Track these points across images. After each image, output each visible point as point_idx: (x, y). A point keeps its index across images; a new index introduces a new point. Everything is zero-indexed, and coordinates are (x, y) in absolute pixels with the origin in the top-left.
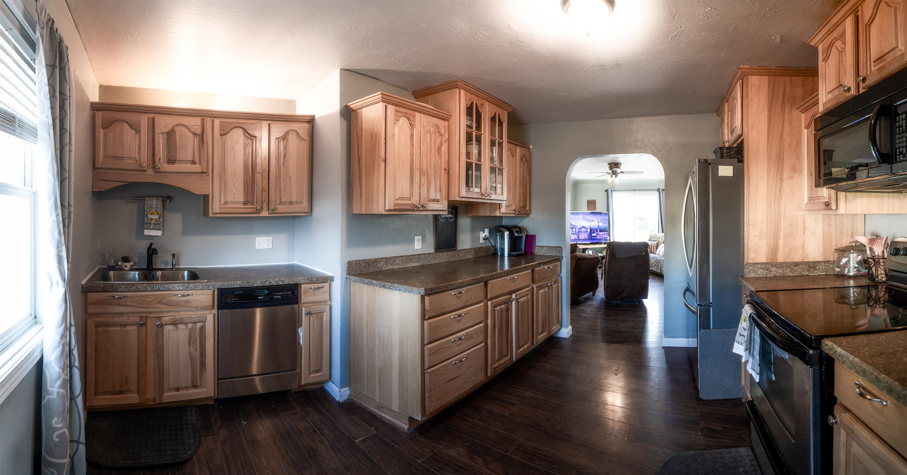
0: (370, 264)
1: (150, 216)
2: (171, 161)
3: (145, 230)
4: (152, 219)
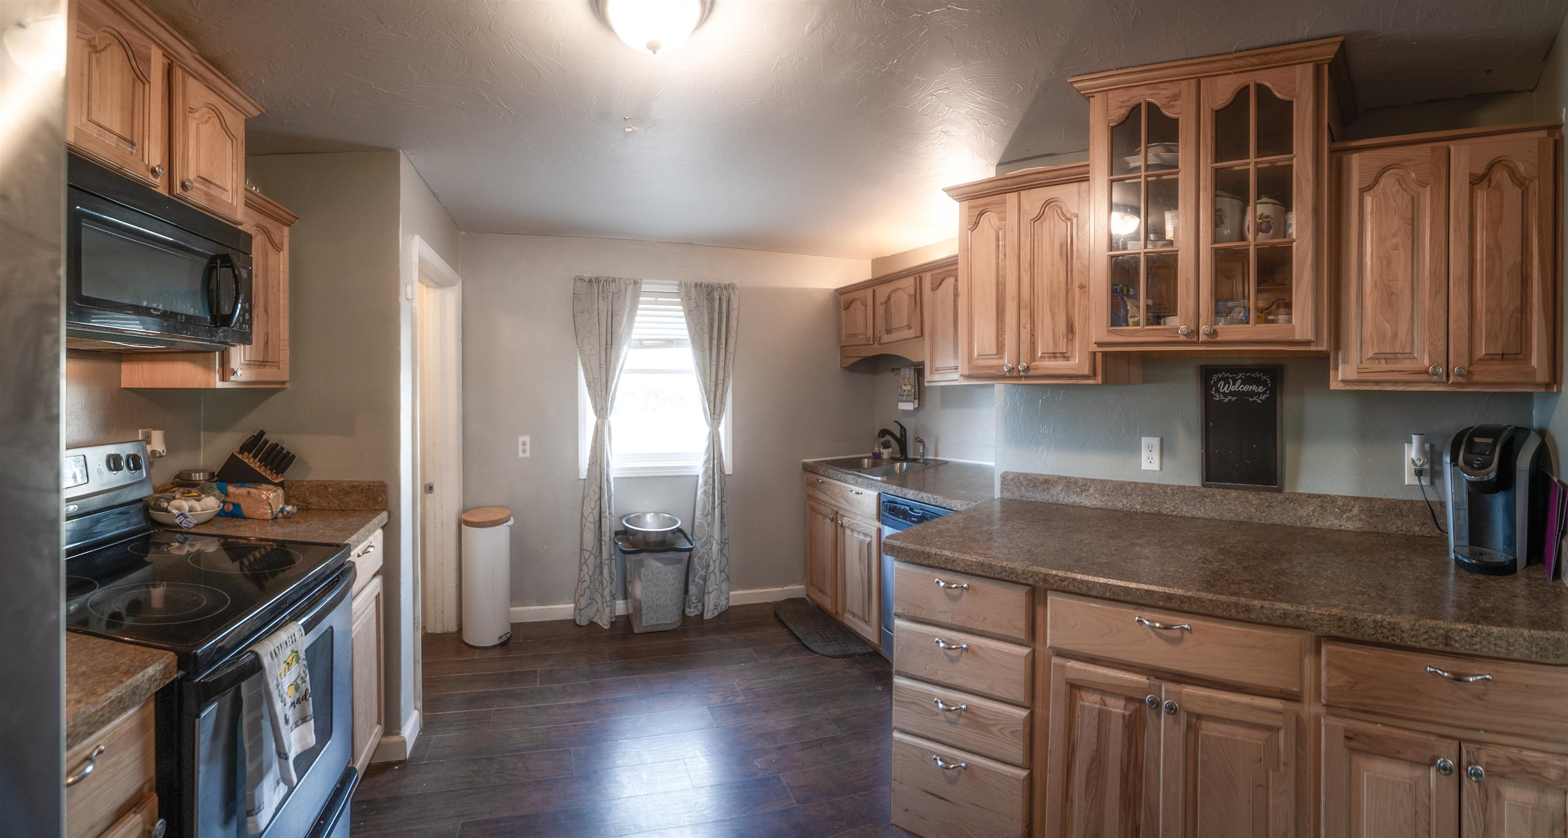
0: (1037, 485)
1: (904, 388)
2: (889, 331)
3: (900, 403)
4: (905, 391)
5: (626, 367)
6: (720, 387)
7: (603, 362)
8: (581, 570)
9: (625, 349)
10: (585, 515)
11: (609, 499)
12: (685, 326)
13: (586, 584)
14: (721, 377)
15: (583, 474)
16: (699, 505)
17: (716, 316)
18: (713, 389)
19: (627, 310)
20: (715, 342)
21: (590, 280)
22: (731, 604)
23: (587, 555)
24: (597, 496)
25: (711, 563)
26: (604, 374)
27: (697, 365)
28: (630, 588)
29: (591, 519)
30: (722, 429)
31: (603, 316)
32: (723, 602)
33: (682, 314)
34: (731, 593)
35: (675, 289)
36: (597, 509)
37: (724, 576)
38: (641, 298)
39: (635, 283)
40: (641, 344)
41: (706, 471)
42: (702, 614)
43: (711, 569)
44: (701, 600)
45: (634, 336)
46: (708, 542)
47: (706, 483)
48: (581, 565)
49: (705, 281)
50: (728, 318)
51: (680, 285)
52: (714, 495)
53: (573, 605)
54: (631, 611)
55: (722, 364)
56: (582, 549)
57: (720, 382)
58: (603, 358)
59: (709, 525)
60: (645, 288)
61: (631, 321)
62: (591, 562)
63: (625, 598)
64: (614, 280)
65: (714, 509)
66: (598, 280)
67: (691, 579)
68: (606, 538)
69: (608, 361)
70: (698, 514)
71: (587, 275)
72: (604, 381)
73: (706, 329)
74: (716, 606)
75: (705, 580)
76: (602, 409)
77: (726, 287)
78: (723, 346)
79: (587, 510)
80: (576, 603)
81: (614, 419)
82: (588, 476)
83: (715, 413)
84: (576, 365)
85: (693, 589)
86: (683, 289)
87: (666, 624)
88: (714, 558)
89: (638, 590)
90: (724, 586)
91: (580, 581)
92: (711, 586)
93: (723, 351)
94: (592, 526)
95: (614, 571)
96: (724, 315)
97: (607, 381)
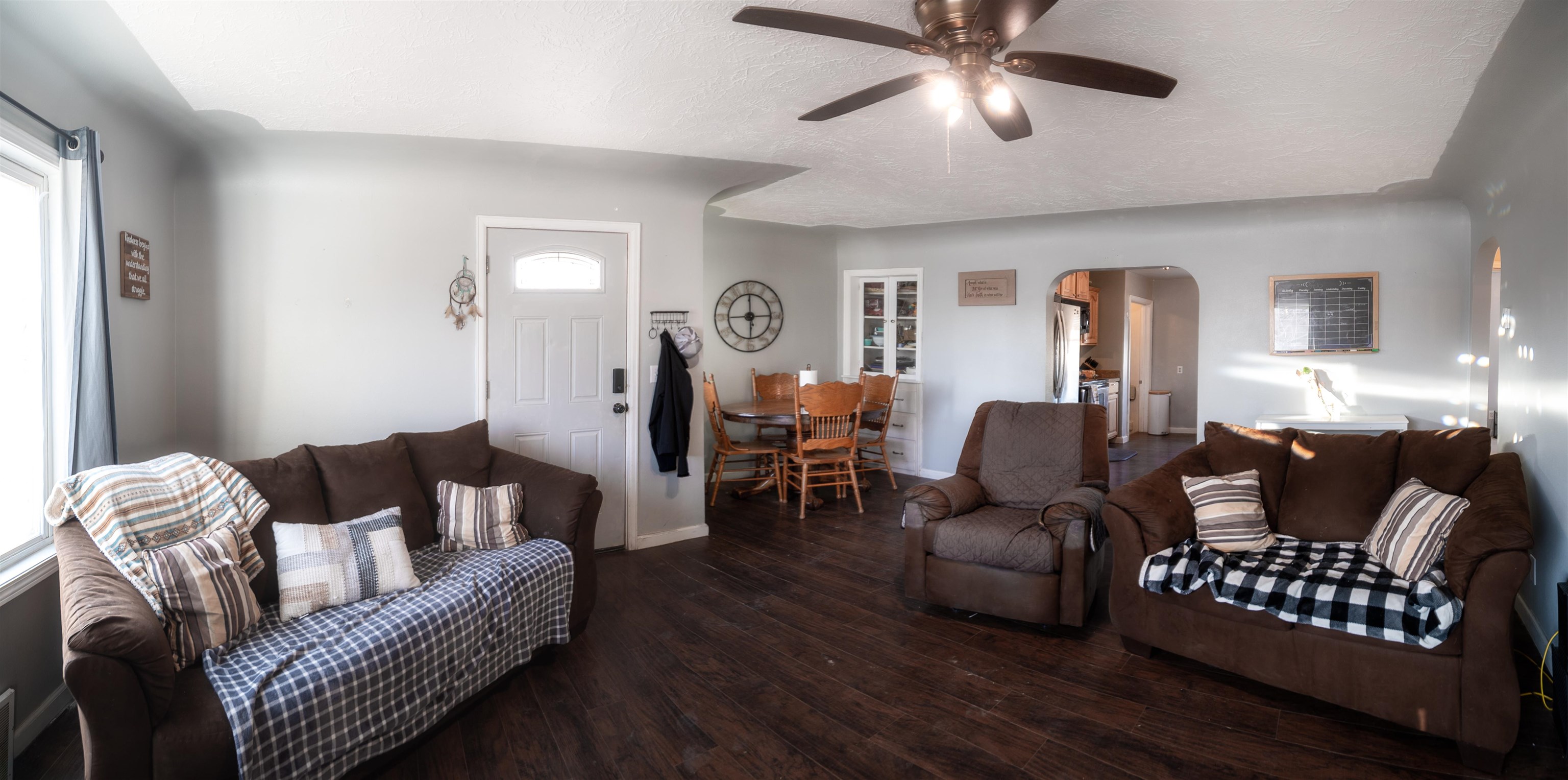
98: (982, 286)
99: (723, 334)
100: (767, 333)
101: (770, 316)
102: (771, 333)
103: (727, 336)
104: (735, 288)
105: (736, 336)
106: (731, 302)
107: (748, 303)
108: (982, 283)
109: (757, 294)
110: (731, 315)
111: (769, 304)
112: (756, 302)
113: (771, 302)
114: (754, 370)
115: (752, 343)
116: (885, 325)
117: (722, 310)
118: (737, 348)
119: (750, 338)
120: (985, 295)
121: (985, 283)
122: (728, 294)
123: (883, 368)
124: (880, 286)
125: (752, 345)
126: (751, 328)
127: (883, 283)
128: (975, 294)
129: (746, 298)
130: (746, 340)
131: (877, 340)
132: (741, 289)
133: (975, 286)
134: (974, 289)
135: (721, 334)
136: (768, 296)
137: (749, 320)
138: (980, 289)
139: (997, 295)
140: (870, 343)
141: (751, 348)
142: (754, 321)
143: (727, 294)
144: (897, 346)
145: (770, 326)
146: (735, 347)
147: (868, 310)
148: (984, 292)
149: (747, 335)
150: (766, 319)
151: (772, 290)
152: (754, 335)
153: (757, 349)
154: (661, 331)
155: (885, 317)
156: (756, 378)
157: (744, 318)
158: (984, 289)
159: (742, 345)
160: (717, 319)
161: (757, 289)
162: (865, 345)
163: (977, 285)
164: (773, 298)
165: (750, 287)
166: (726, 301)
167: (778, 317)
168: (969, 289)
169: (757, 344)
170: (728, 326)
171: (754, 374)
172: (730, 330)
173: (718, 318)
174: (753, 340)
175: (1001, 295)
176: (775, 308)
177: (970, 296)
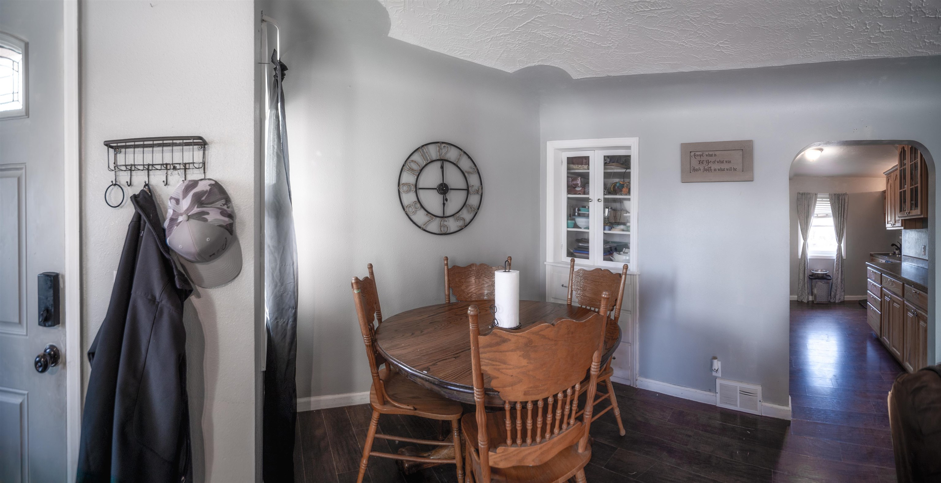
5: (812, 225)
6: (841, 231)
7: (806, 223)
8: (799, 285)
9: (812, 218)
10: (800, 269)
11: (807, 264)
12: (831, 209)
13: (800, 289)
14: (842, 228)
15: (800, 257)
16: (835, 267)
17: (840, 206)
18: (839, 232)
19: (813, 204)
20: (840, 215)
21: (802, 194)
22: (845, 300)
23: (801, 281)
24: (804, 263)
25: (838, 285)
26: (806, 227)
27: (834, 223)
28: (813, 290)
29: (802, 270)
30: (842, 245)
31: (806, 206)
32: (842, 298)
33: (830, 205)
34: (845, 296)
35: (828, 196)
36: (804, 267)
37: (842, 290)
38: (818, 199)
39: (816, 194)
40: (818, 217)
41: (837, 258)
42: (835, 301)
43: (838, 287)
44: (835, 297)
45: (815, 213)
46: (837, 279)
47: (837, 261)
48: (799, 284)
49: (837, 193)
50: (844, 206)
51: (829, 195)
52: (839, 265)
53: (797, 296)
54: (814, 299)
55: (842, 223)
56: (799, 279)
57: (841, 229)
58: (806, 221)
59: (838, 274)
60: (819, 196)
61: (814, 207)
62: (802, 283)
63: (812, 295)
64: (809, 194)
65: (839, 269)
66: (804, 194)
67: (832, 290)
68: (806, 276)
69: (807, 222)
70: (834, 270)
71: (801, 192)
72: (806, 229)
73: (837, 210)
74: (840, 299)
75: (836, 290)
76: (805, 239)
77: (844, 194)
78: (842, 216)
79: (801, 267)
80: (798, 295)
81: (809, 241)
82: (801, 258)
83: (840, 241)
84: (798, 223)
85: (833, 293)
86: (830, 196)
87: (824, 302)
88: (839, 283)
89: (815, 291)
90: (843, 294)
91: (799, 288)
92: (838, 292)
93: (842, 218)
94: (802, 272)
95: (809, 286)
96: (843, 205)
97: (807, 229)
98: (710, 159)
99: (410, 211)
100: (464, 211)
101: (467, 190)
102: (468, 211)
103: (415, 213)
104: (425, 149)
105: (426, 213)
106: (419, 168)
107: (440, 170)
108: (711, 155)
109: (452, 160)
110: (420, 185)
111: (466, 174)
112: (451, 171)
113: (469, 173)
114: (447, 259)
115: (445, 223)
116: (591, 204)
117: (409, 178)
118: (427, 229)
119: (443, 217)
120: (715, 170)
121: (715, 155)
122: (416, 157)
123: (588, 254)
124: (584, 161)
125: (445, 226)
126: (444, 204)
127: (588, 157)
128: (702, 168)
129: (439, 164)
130: (438, 219)
131: (580, 221)
132: (433, 152)
133: (702, 158)
134: (701, 162)
135: (407, 209)
136: (465, 164)
137: (441, 194)
138: (708, 162)
139: (730, 169)
140: (572, 226)
141: (444, 230)
142: (448, 196)
143: (414, 157)
144: (604, 230)
145: (467, 203)
146: (424, 227)
147: (571, 189)
148: (713, 166)
149: (439, 213)
150: (463, 194)
151: (469, 157)
152: (449, 212)
153: (452, 231)
154: (137, 189)
155: (591, 196)
156: (448, 270)
157: (435, 191)
158: (714, 162)
159: (434, 226)
160: (401, 190)
161: (452, 154)
162: (568, 227)
163: (705, 158)
164: (471, 168)
165: (444, 151)
166: (415, 166)
167: (477, 192)
168: (695, 163)
169: (453, 225)
170: (416, 199)
171: (447, 264)
172: (418, 205)
173: (404, 189)
174: (446, 219)
175: (735, 170)
176: (474, 180)
177: (695, 170)
